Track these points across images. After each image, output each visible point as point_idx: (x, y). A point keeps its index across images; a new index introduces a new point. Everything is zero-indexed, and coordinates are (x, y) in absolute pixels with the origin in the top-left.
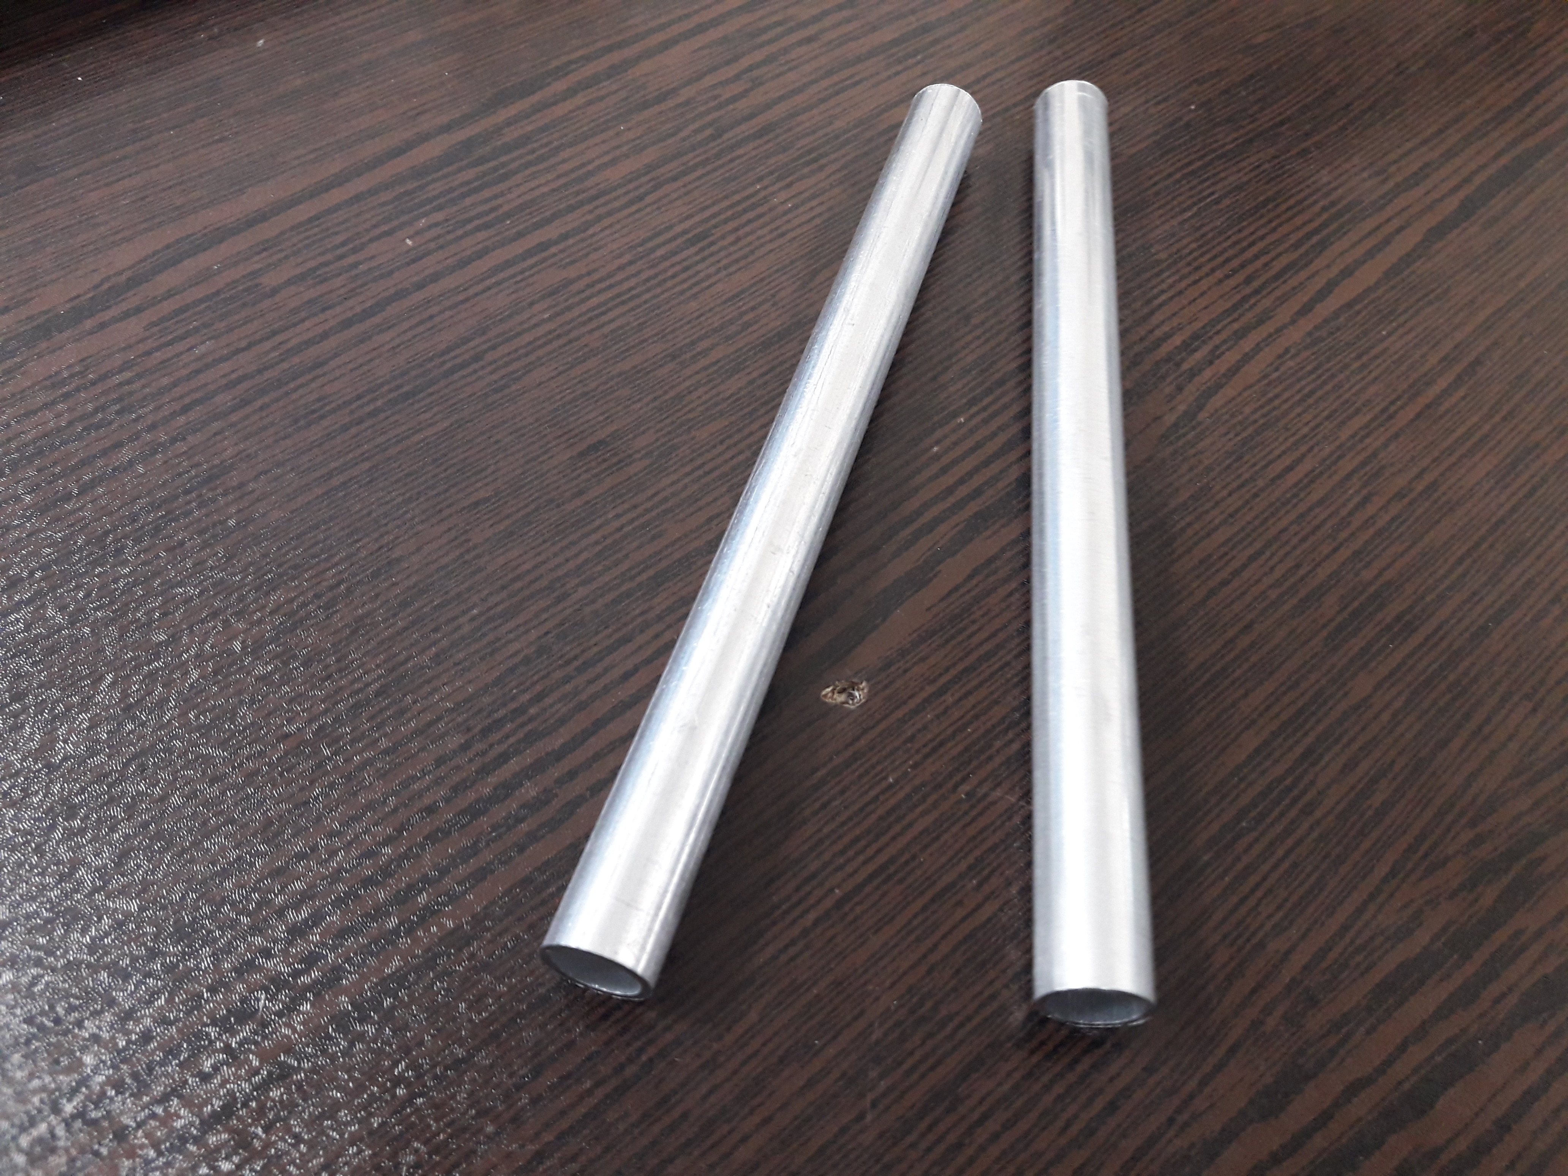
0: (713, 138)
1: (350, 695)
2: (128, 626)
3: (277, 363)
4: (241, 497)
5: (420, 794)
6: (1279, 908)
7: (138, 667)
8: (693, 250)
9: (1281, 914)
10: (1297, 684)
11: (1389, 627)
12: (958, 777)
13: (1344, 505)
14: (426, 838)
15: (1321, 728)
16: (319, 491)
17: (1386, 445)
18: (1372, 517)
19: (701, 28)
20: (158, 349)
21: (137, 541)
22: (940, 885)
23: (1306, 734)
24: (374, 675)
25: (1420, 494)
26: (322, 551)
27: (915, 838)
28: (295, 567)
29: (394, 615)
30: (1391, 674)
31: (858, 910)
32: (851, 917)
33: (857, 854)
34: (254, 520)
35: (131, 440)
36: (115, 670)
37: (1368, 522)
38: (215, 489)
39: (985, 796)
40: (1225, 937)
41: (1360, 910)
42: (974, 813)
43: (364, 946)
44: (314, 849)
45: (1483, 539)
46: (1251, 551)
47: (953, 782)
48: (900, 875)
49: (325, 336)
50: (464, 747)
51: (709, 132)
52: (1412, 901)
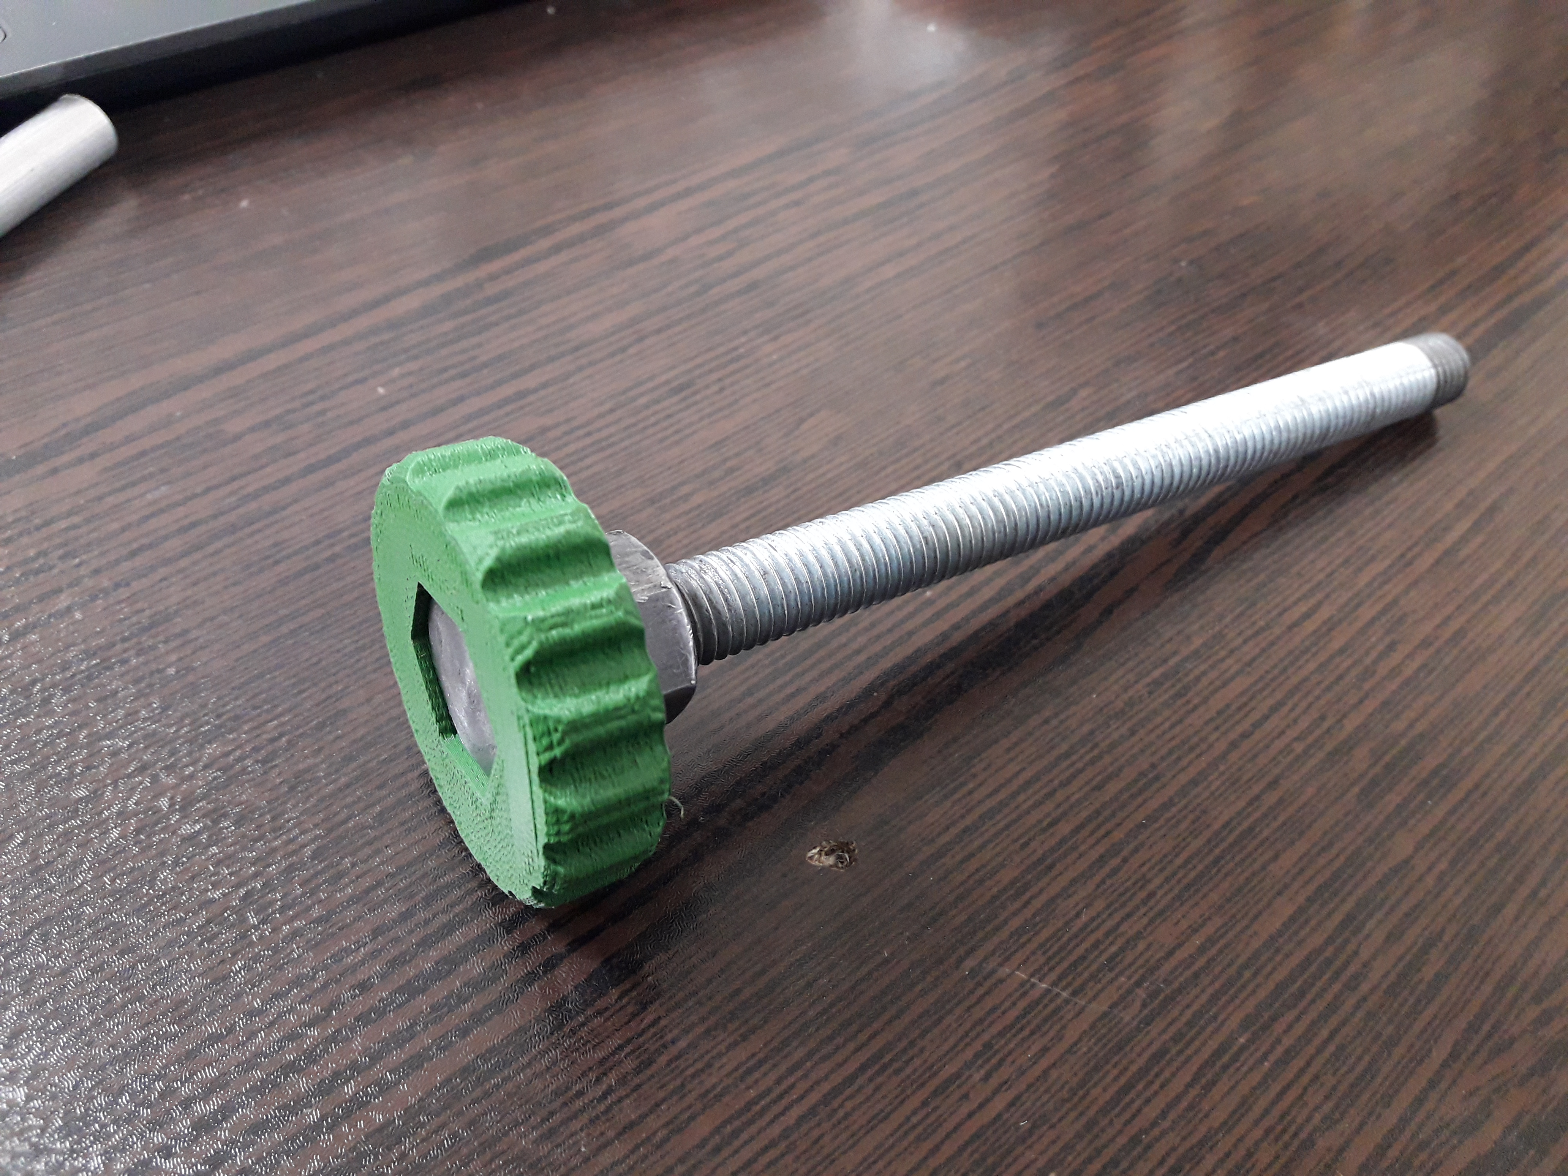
0: (698, 294)
1: (283, 857)
2: (46, 781)
3: (234, 509)
4: (183, 645)
5: (354, 969)
6: (1327, 1098)
7: (51, 826)
8: (676, 399)
9: (1330, 1105)
10: (1331, 844)
11: (1426, 782)
12: (961, 951)
13: (1367, 653)
14: (357, 1019)
15: (1360, 892)
16: (265, 639)
17: (1406, 591)
18: (1398, 666)
19: (688, 192)
20: (110, 493)
21: (66, 690)
22: (945, 1074)
23: (1343, 901)
24: (309, 836)
25: (1447, 643)
26: (265, 702)
27: (913, 1022)
28: (236, 718)
29: (337, 771)
30: (1432, 834)
31: (849, 1105)
32: (841, 1113)
33: (846, 1041)
34: (194, 669)
35: (70, 585)
36: (27, 829)
37: (1395, 672)
38: (157, 635)
39: (993, 972)
40: (1267, 1132)
41: (1419, 1101)
42: (980, 991)
43: (280, 1143)
44: (231, 1030)
45: (1519, 688)
46: (1271, 702)
47: (954, 957)
48: (896, 1065)
49: (287, 481)
50: (405, 916)
51: (693, 289)
52: (1478, 1089)
